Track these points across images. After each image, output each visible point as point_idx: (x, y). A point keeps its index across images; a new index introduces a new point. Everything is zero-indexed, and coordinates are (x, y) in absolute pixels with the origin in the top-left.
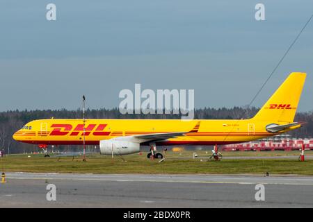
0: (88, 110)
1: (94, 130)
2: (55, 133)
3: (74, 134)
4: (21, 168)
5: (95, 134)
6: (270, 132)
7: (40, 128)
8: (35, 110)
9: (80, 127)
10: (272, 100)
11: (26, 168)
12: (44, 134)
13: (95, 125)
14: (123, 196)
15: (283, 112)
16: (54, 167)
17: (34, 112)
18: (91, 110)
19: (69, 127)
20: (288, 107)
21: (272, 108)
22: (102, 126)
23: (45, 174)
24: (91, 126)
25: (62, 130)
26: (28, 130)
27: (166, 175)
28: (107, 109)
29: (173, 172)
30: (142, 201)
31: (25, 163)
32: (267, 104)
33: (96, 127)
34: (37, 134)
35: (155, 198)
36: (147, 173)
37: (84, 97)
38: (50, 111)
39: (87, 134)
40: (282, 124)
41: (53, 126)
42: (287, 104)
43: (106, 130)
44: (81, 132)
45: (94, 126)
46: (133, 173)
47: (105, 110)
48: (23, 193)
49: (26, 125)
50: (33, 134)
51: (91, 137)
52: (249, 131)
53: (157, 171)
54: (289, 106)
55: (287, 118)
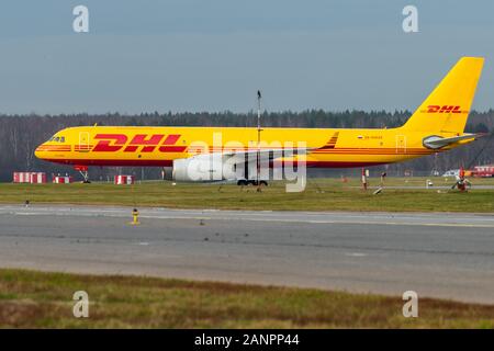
0: (266, 113)
1: (160, 144)
2: (101, 147)
3: (131, 149)
4: (161, 202)
5: (162, 149)
6: (429, 148)
7: (77, 140)
8: (183, 112)
9: (139, 138)
10: (432, 100)
11: (170, 202)
12: (83, 149)
13: (163, 136)
14: (319, 246)
15: (448, 118)
16: (212, 200)
17: (182, 115)
18: (269, 113)
19: (122, 138)
20: (456, 110)
21: (431, 111)
22: (174, 138)
23: (199, 212)
24: (157, 138)
25: (112, 143)
26: (59, 143)
27: (384, 214)
28: (293, 112)
29: (395, 208)
30: (348, 254)
31: (168, 195)
32: (425, 106)
33: (164, 139)
34: (73, 150)
35: (368, 248)
36: (355, 210)
37: (259, 93)
38: (206, 114)
39: (150, 149)
40: (447, 136)
41: (98, 136)
42: (455, 105)
43: (179, 143)
44: (141, 147)
45: (160, 137)
46: (334, 210)
47: (290, 114)
48: (167, 239)
49: (56, 135)
50: (68, 149)
51: (157, 155)
52: (397, 146)
53: (371, 207)
54: (457, 108)
55: (454, 128)
